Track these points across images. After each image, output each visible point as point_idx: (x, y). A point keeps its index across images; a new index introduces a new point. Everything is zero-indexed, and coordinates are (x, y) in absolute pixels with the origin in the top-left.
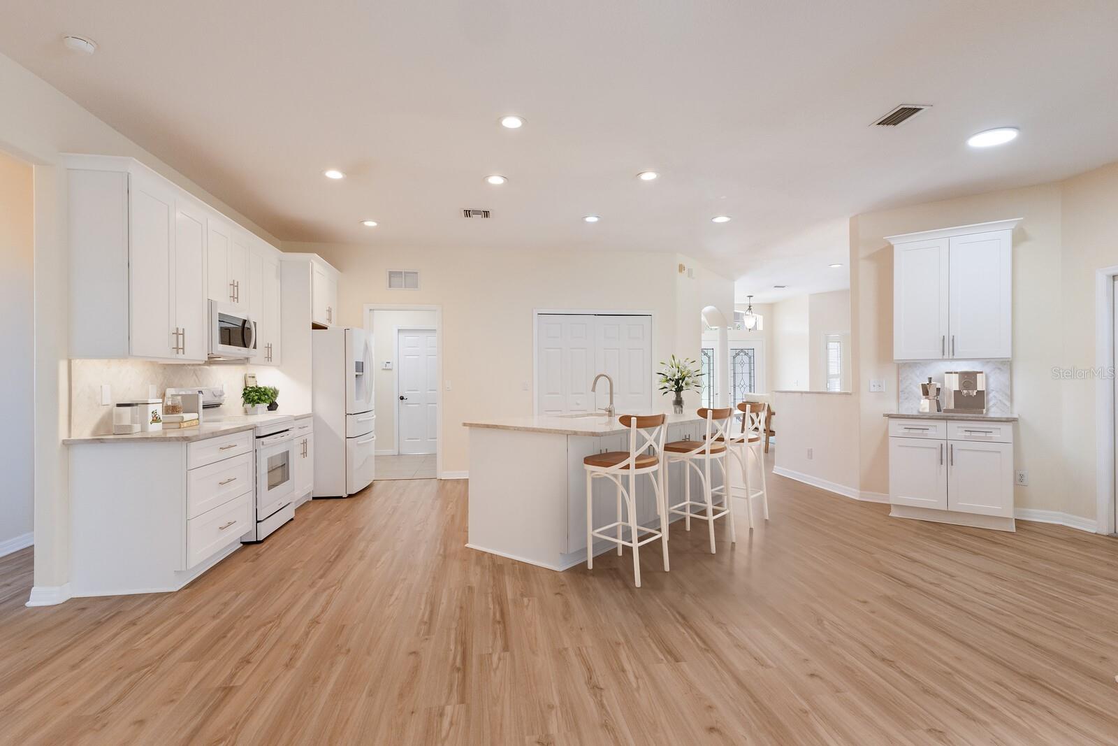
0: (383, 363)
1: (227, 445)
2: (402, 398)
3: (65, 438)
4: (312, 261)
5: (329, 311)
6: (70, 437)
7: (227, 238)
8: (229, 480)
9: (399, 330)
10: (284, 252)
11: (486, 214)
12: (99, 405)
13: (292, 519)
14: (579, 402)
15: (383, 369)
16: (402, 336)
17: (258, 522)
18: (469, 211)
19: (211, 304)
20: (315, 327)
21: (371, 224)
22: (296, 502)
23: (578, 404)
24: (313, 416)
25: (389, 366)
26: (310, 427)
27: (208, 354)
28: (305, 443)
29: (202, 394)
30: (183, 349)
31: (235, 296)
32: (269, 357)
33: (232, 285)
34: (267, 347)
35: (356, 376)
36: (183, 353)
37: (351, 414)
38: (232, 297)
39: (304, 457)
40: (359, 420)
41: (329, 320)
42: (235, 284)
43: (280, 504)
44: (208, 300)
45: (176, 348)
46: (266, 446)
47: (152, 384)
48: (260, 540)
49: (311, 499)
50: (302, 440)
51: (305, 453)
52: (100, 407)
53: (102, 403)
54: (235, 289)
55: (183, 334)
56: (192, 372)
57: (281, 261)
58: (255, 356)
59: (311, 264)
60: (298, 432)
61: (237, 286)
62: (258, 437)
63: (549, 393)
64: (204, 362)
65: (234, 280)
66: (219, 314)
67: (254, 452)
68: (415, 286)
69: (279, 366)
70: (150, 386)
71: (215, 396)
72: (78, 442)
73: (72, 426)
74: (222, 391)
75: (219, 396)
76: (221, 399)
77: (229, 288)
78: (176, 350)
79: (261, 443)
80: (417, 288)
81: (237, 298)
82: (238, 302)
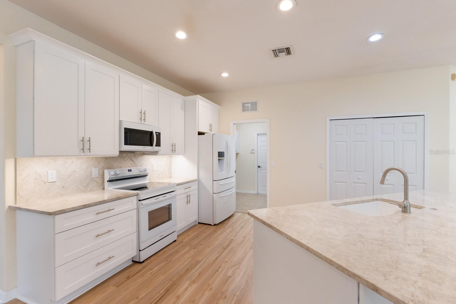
0: (250, 150)
1: (107, 209)
2: (259, 167)
3: (10, 205)
4: (198, 99)
5: (211, 126)
6: (15, 205)
7: (138, 87)
8: (109, 231)
9: (258, 134)
10: (185, 96)
11: (288, 51)
12: (46, 183)
13: (175, 241)
14: (360, 177)
15: (251, 153)
16: (259, 137)
17: (140, 251)
18: (276, 50)
19: (120, 122)
20: (200, 133)
21: (225, 75)
22: (178, 231)
23: (359, 179)
24: (198, 181)
25: (253, 151)
26: (195, 186)
27: (119, 151)
28: (188, 197)
29: (131, 171)
30: (89, 149)
31: (143, 118)
32: (173, 150)
33: (141, 112)
34: (173, 145)
35: (219, 160)
36: (90, 152)
37: (216, 181)
38: (141, 119)
39: (188, 204)
40: (220, 183)
41: (211, 130)
42: (143, 112)
43: (161, 236)
44: (119, 120)
45: (83, 149)
46: (147, 205)
47: (95, 168)
48: (141, 261)
49: (197, 223)
50: (186, 195)
51: (188, 202)
52: (47, 184)
53: (48, 181)
54: (143, 115)
55: (89, 141)
56: (129, 159)
57: (184, 101)
58: (160, 150)
59: (197, 101)
60: (183, 191)
61: (145, 113)
62: (139, 200)
63: (337, 171)
64: (118, 156)
65: (141, 110)
66: (125, 128)
67: (138, 209)
68: (256, 109)
69: (183, 154)
70: (93, 169)
71: (141, 172)
72: (20, 209)
73: (18, 197)
74: (146, 169)
75: (144, 171)
76: (146, 173)
77: (139, 114)
78: (82, 150)
79: (141, 204)
80: (257, 110)
81: (145, 120)
82: (145, 122)
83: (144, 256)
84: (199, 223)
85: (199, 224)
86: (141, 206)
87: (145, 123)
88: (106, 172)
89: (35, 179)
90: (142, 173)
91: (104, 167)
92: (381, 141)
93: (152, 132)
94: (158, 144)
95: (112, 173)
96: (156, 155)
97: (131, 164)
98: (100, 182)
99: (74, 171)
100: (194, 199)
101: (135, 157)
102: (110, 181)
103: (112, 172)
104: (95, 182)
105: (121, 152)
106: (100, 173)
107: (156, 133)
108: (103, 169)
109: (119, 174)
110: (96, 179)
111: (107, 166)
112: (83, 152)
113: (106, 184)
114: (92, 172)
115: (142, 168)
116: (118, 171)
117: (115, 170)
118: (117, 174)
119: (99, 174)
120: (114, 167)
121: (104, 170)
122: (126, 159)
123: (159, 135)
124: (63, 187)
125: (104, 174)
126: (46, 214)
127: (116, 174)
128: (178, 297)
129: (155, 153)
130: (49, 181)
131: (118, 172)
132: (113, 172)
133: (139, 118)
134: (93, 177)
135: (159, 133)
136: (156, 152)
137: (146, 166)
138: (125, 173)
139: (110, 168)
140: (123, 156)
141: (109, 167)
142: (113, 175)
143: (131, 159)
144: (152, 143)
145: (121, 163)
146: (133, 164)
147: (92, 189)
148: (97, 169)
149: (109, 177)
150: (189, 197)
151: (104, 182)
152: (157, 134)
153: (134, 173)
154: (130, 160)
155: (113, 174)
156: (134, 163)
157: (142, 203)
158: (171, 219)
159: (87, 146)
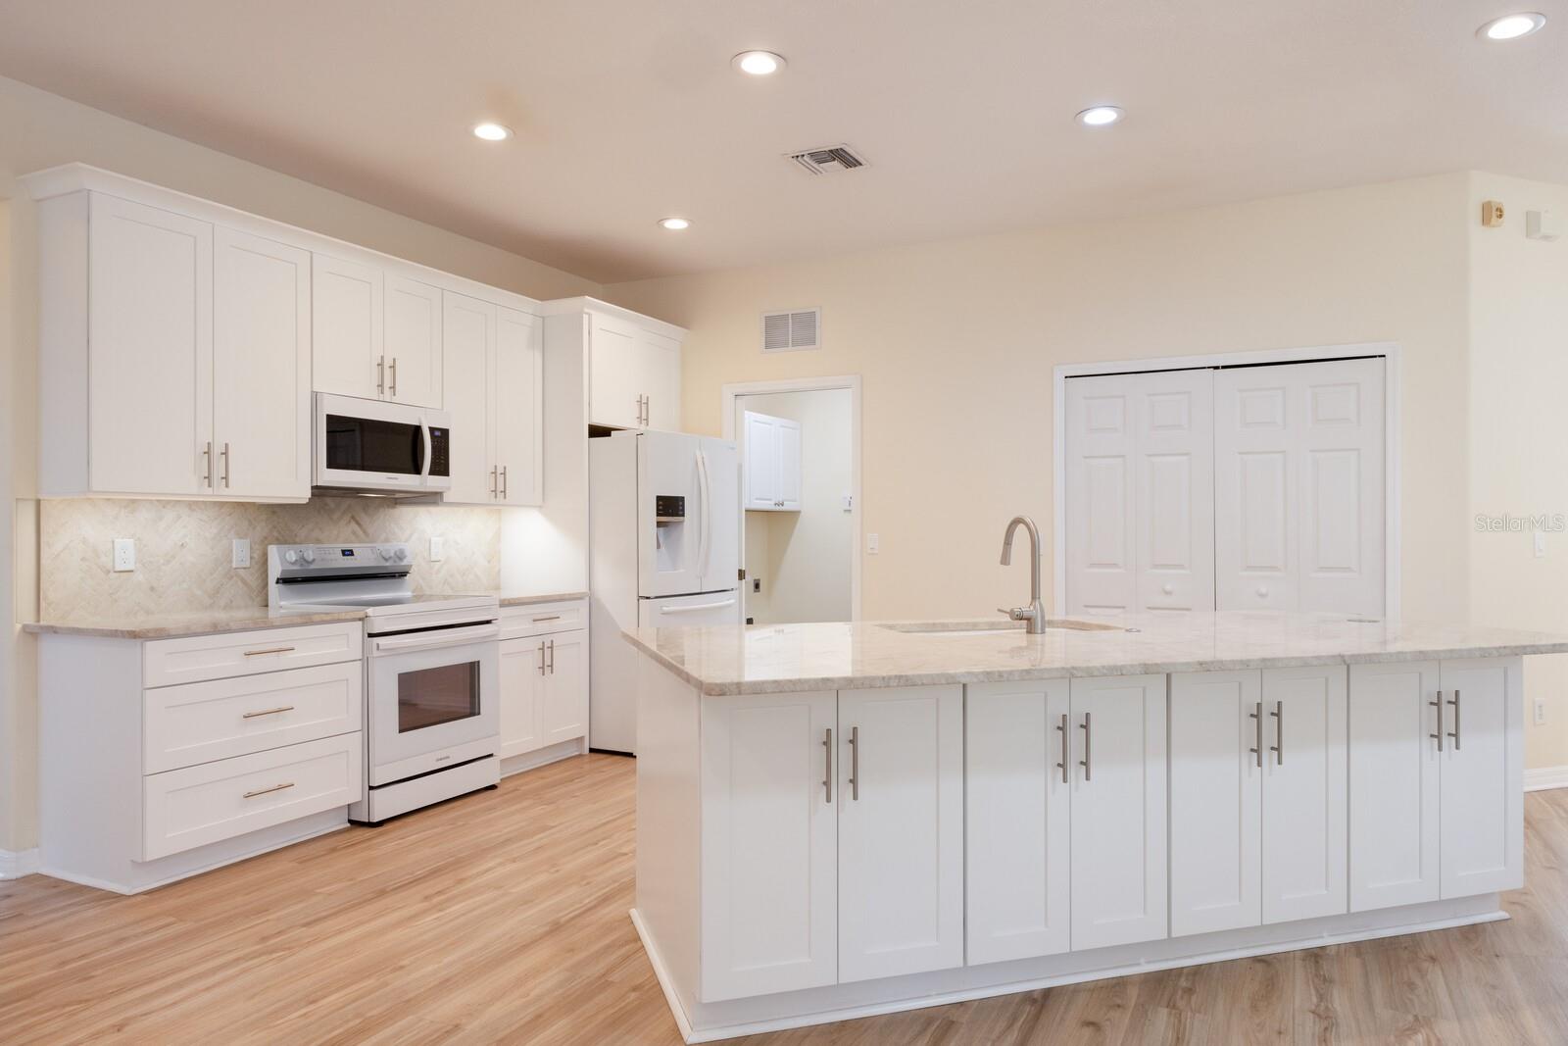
3: (26, 623)
4: (586, 310)
5: (643, 403)
6: (38, 621)
7: (370, 284)
10: (542, 300)
11: (843, 157)
12: (109, 572)
13: (493, 787)
17: (371, 789)
18: (803, 156)
19: (315, 397)
20: (597, 432)
21: (676, 224)
24: (589, 599)
26: (574, 618)
27: (312, 487)
28: (547, 650)
29: (352, 554)
30: (226, 478)
31: (388, 383)
32: (499, 488)
33: (381, 365)
34: (495, 473)
35: (659, 524)
36: (227, 486)
37: (647, 598)
38: (381, 386)
39: (543, 674)
40: (665, 608)
41: (644, 419)
42: (388, 363)
43: (441, 759)
44: (312, 391)
45: (208, 478)
46: (393, 652)
47: (241, 538)
48: (376, 819)
49: (587, 751)
50: (537, 643)
51: (546, 667)
52: (113, 575)
53: (114, 567)
54: (388, 372)
55: (226, 453)
56: (347, 518)
57: (543, 318)
58: (449, 488)
59: (585, 317)
60: (525, 627)
61: (393, 367)
62: (371, 635)
63: (1093, 565)
64: (307, 501)
65: (382, 357)
66: (328, 416)
67: (365, 661)
68: (810, 340)
69: (540, 507)
70: (234, 541)
71: (386, 560)
72: (53, 630)
73: (43, 604)
74: (402, 551)
75: (397, 560)
76: (403, 564)
77: (376, 370)
78: (207, 480)
79: (375, 647)
80: (814, 343)
81: (393, 387)
82: (394, 395)
83: (385, 805)
84: (592, 750)
85: (592, 754)
86: (376, 653)
87: (395, 399)
88: (273, 551)
89: (83, 559)
90: (388, 564)
91: (266, 538)
92: (1240, 453)
93: (418, 429)
94: (441, 467)
95: (292, 556)
96: (435, 503)
97: (354, 533)
98: (254, 582)
99: (182, 545)
100: (572, 661)
101: (365, 509)
102: (285, 581)
103: (292, 552)
104: (240, 583)
105: (319, 491)
106: (255, 555)
107: (432, 430)
108: (265, 542)
109: (314, 560)
110: (242, 572)
111: (275, 534)
112: (209, 486)
113: (273, 588)
114: (232, 551)
115: (391, 548)
116: (311, 552)
117: (302, 547)
118: (308, 562)
119: (251, 558)
120: (297, 540)
121: (267, 545)
122: (336, 516)
123: (441, 437)
124: (152, 589)
125: (267, 560)
126: (124, 637)
127: (305, 560)
128: (461, 881)
129: (432, 498)
130: (117, 569)
131: (310, 555)
132: (295, 553)
133: (376, 381)
134: (234, 566)
135: (445, 433)
136: (436, 493)
137: (406, 541)
138: (332, 560)
139: (285, 542)
140: (326, 504)
141: (281, 538)
142: (293, 564)
143: (353, 517)
144: (419, 463)
145: (321, 529)
146: (360, 532)
147: (232, 602)
148: (247, 542)
149: (280, 569)
150: (547, 652)
151: (266, 585)
152: (437, 433)
153: (363, 559)
154: (350, 522)
155: (294, 559)
156: (365, 532)
157: (378, 645)
158: (479, 714)
159: (219, 471)
